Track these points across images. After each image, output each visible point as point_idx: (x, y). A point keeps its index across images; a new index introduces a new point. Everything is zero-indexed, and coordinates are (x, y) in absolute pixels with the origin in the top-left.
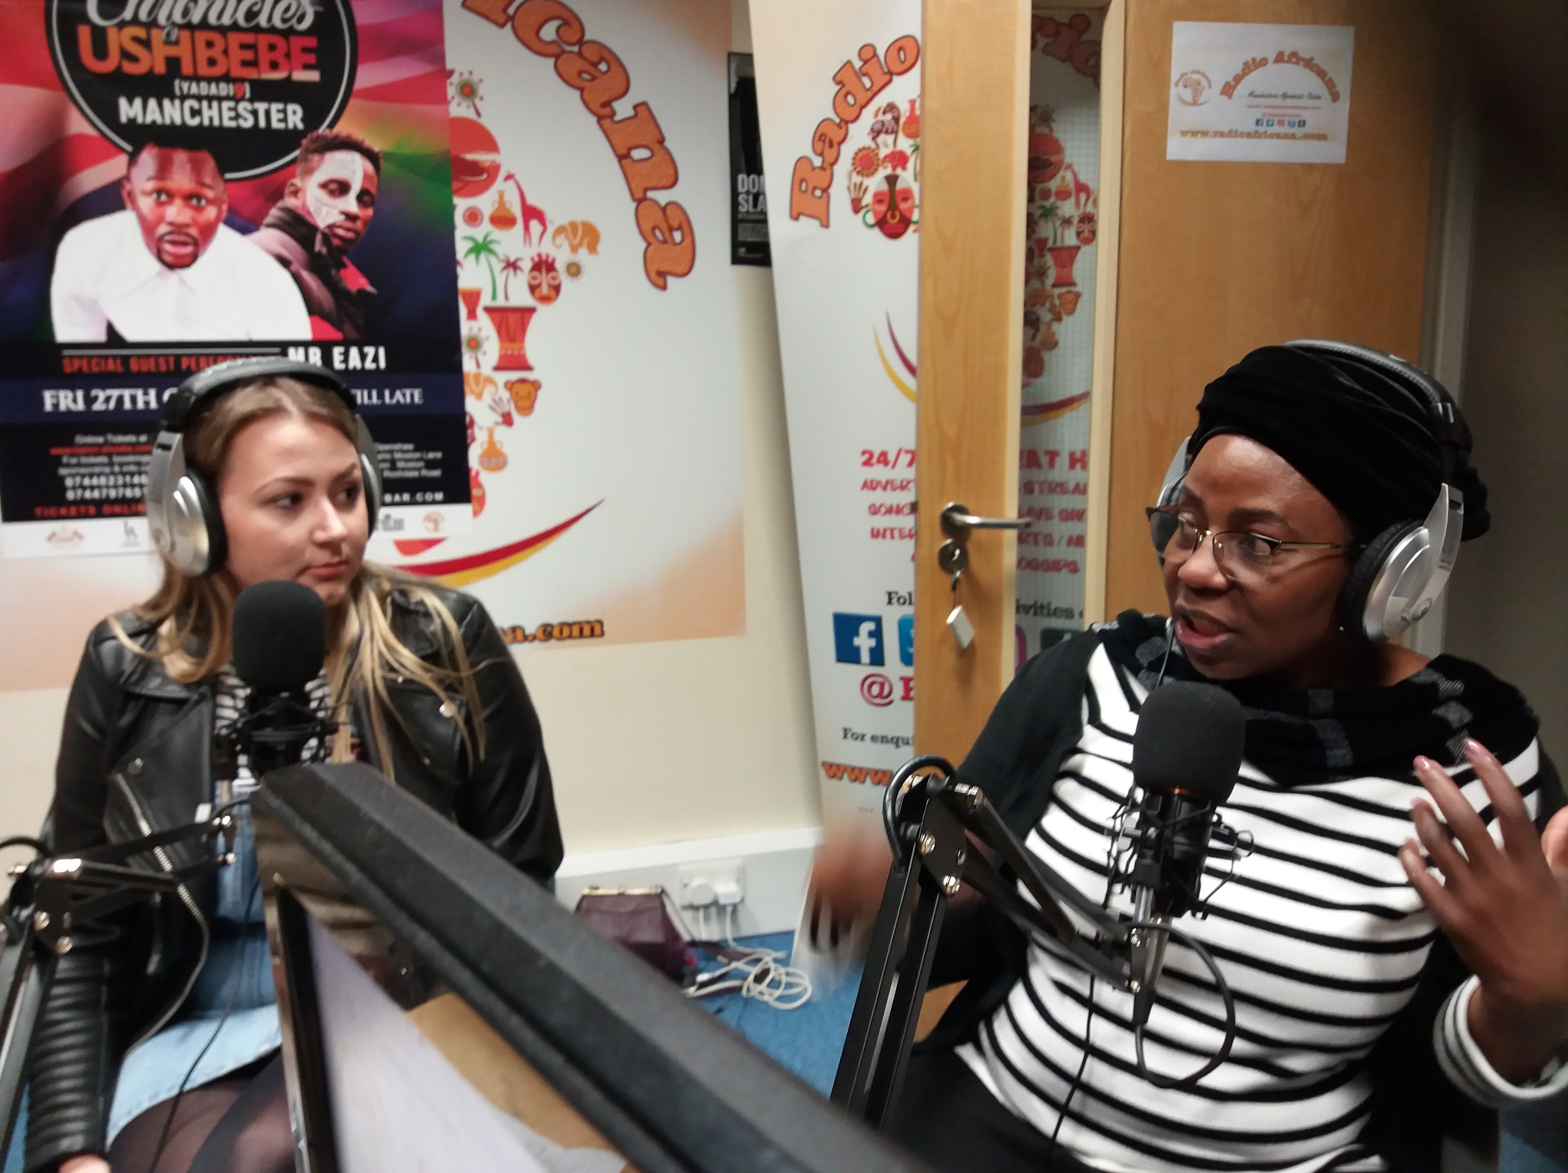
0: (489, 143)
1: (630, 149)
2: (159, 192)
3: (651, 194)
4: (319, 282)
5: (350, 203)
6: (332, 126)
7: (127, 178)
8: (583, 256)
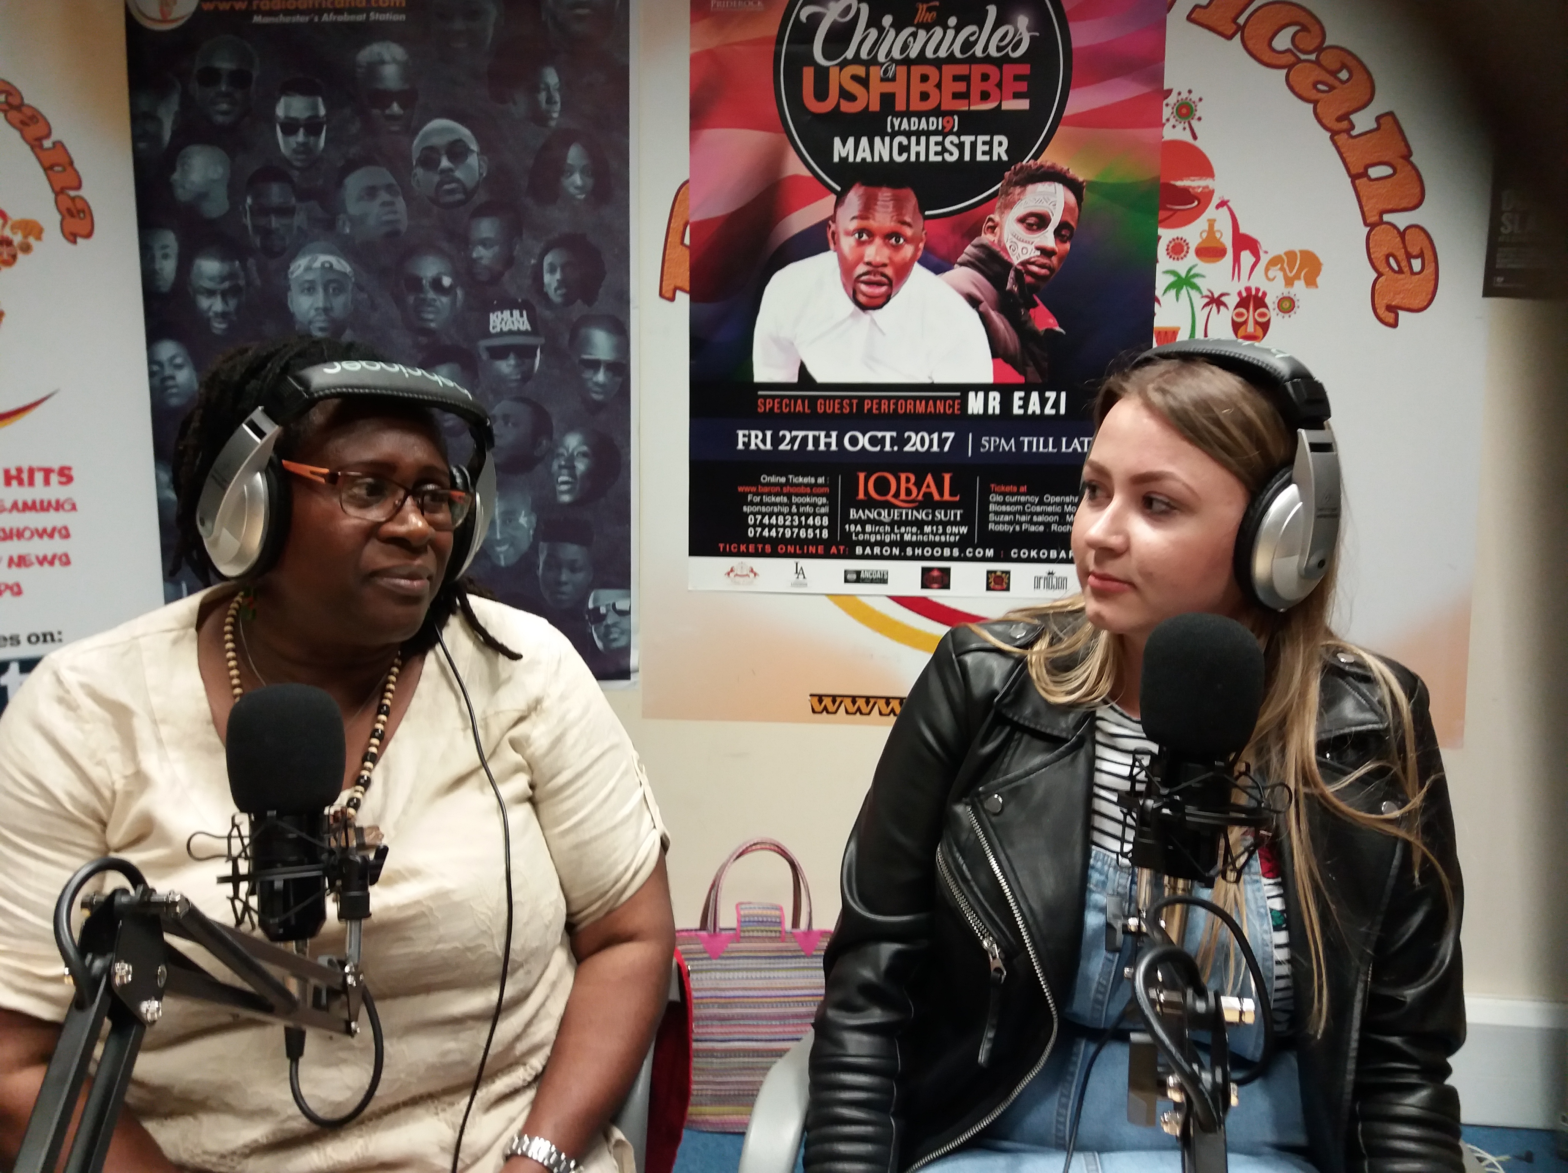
0: (1205, 169)
1: (1367, 167)
2: (861, 231)
3: (1387, 217)
4: (1007, 324)
5: (1047, 238)
6: (1036, 157)
7: (833, 218)
8: (1299, 289)
